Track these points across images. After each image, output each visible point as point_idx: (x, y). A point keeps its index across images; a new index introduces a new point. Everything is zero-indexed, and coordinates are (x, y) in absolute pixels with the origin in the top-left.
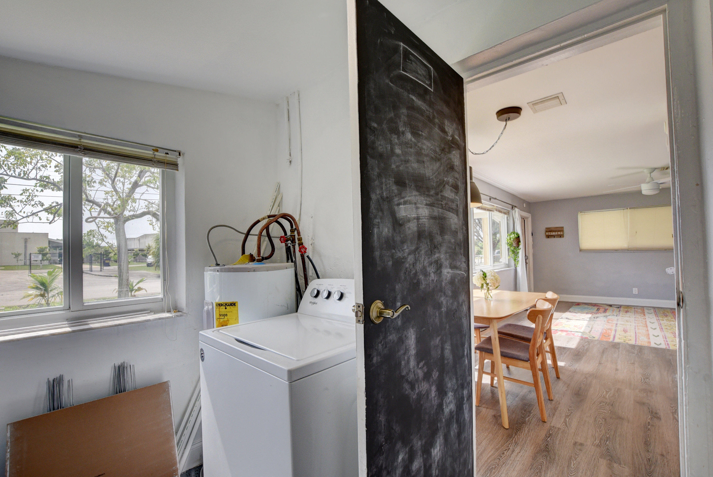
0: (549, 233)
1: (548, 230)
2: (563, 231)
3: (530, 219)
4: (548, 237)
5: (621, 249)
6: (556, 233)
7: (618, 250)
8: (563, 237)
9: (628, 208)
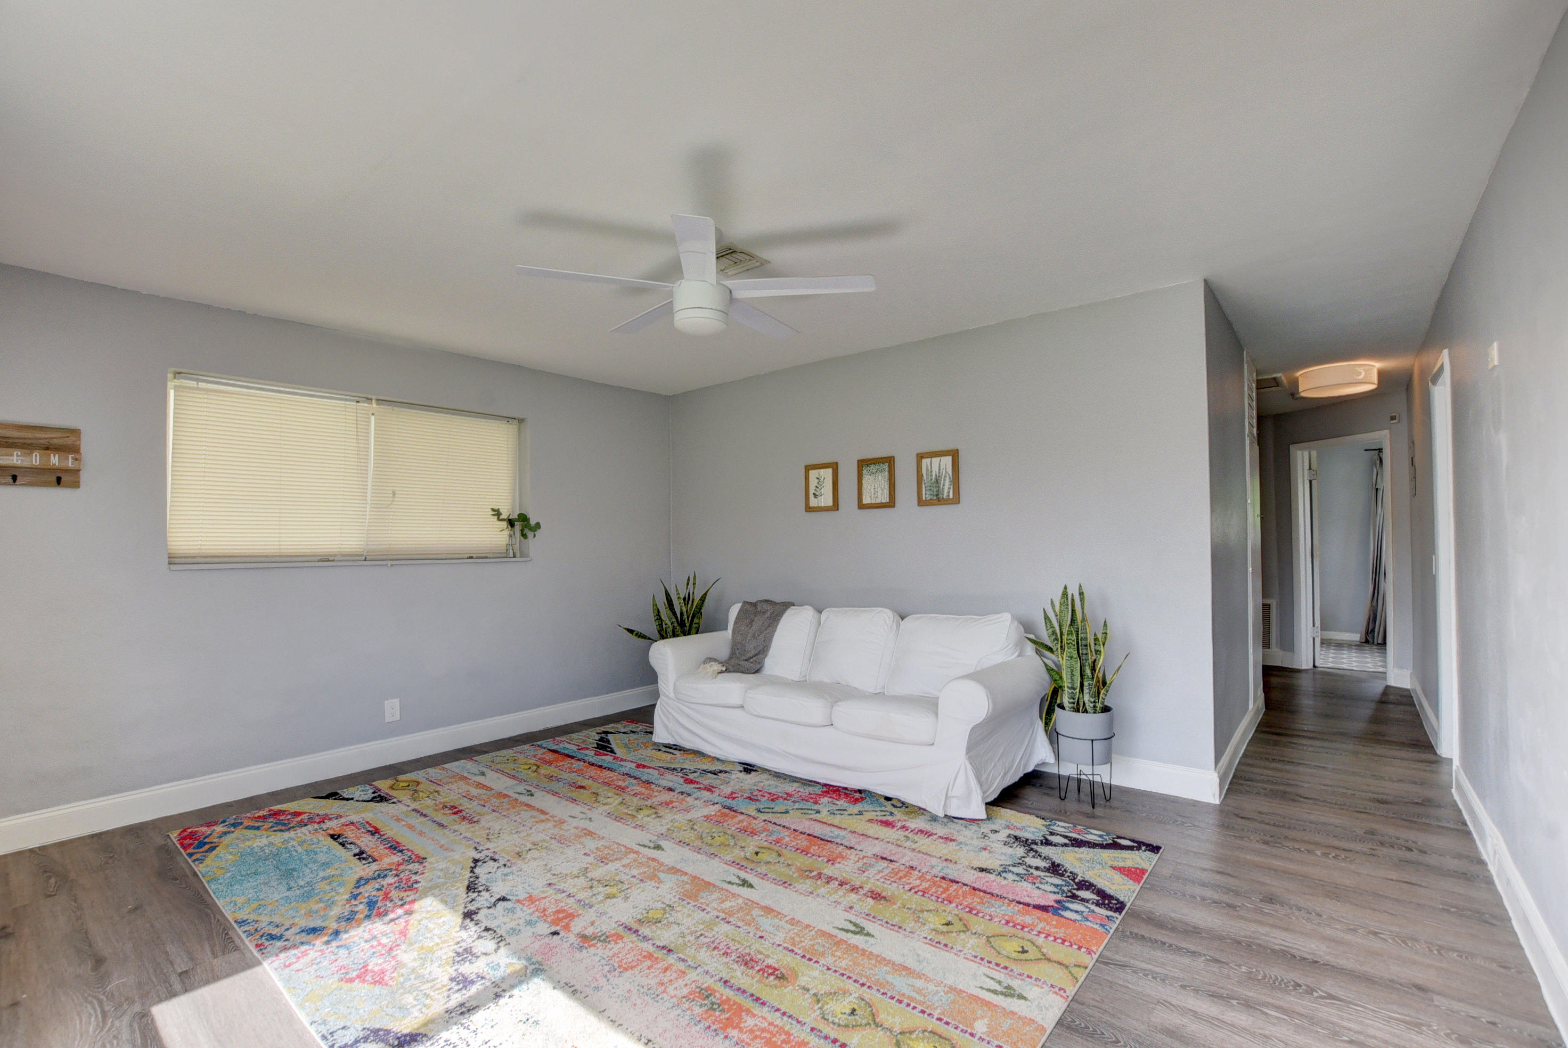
2: (74, 449)
5: (343, 556)
6: (36, 459)
7: (331, 558)
8: (76, 485)
9: (371, 399)
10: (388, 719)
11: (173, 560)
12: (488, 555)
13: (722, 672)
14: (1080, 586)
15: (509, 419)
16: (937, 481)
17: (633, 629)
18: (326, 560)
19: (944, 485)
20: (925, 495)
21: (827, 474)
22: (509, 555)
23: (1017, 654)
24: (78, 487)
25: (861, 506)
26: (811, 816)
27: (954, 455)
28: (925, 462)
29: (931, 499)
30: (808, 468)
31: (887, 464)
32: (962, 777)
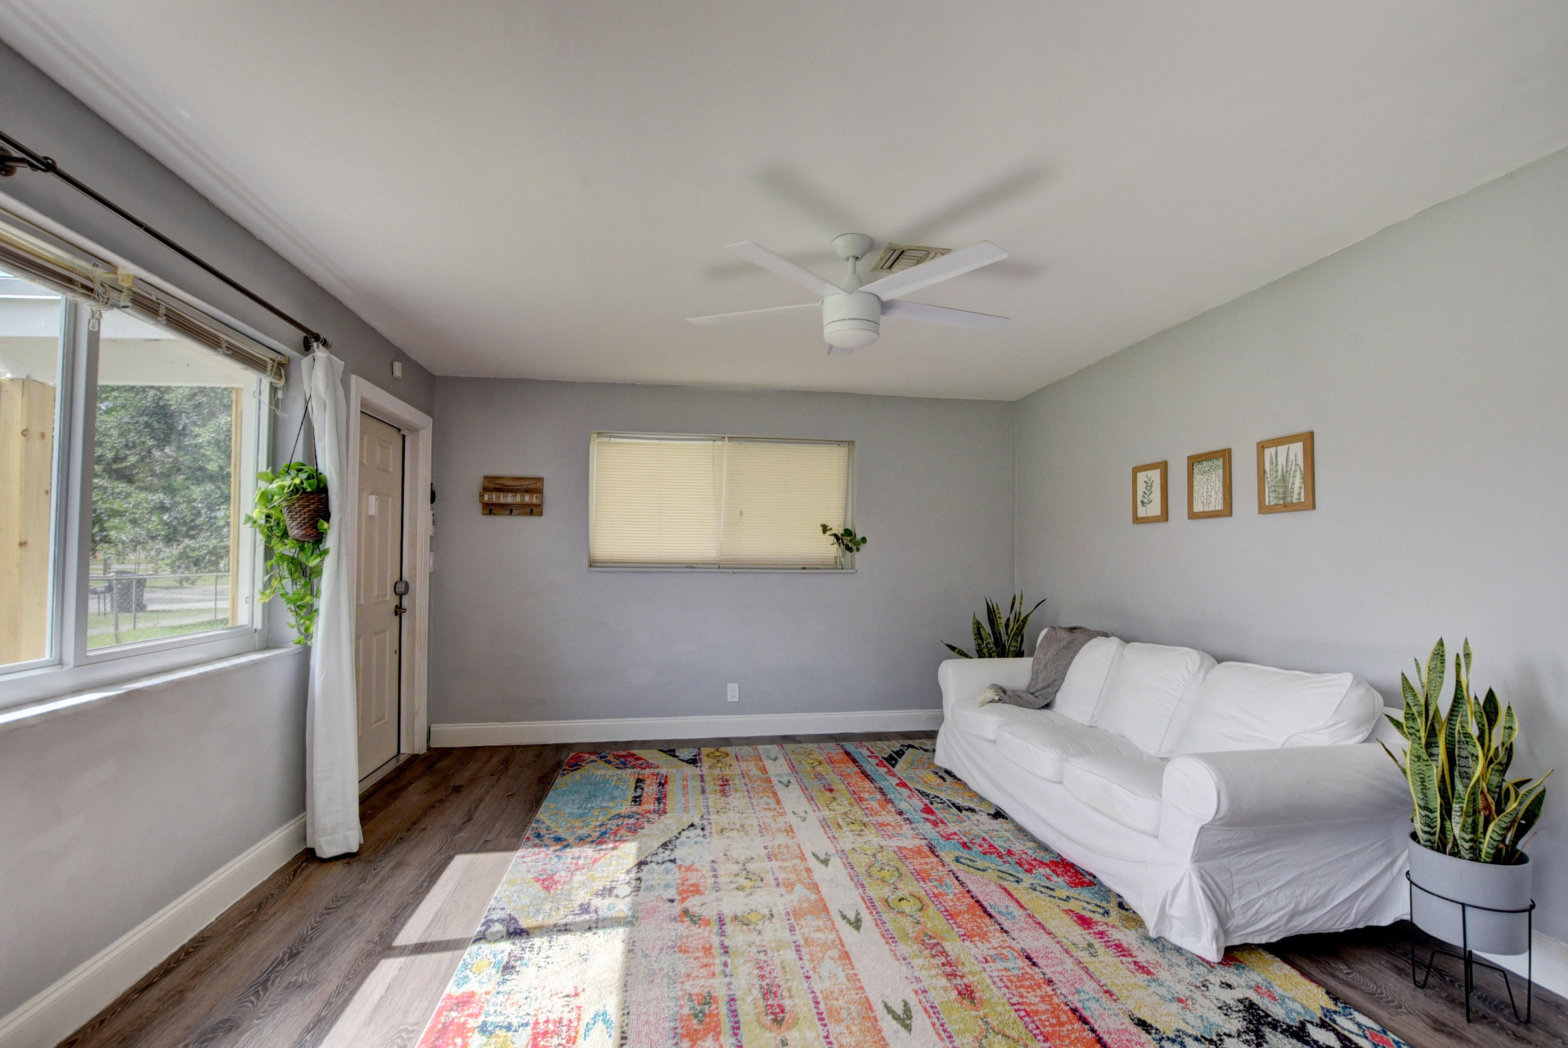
0: (494, 495)
1: (492, 486)
2: (539, 491)
3: (426, 437)
4: (490, 509)
5: (703, 564)
6: (518, 499)
7: (694, 566)
8: (541, 514)
9: (724, 438)
10: (730, 699)
11: (592, 564)
12: (820, 567)
13: (992, 701)
14: (1466, 643)
15: (839, 443)
16: (1284, 480)
17: (955, 646)
18: (690, 567)
19: (1293, 484)
20: (1270, 499)
21: (1155, 475)
22: (836, 566)
23: (1361, 737)
24: (542, 515)
25: (1193, 515)
26: (1005, 883)
27: (1308, 440)
28: (1269, 452)
29: (1276, 505)
30: (1136, 470)
31: (1221, 459)
32: (1184, 889)
